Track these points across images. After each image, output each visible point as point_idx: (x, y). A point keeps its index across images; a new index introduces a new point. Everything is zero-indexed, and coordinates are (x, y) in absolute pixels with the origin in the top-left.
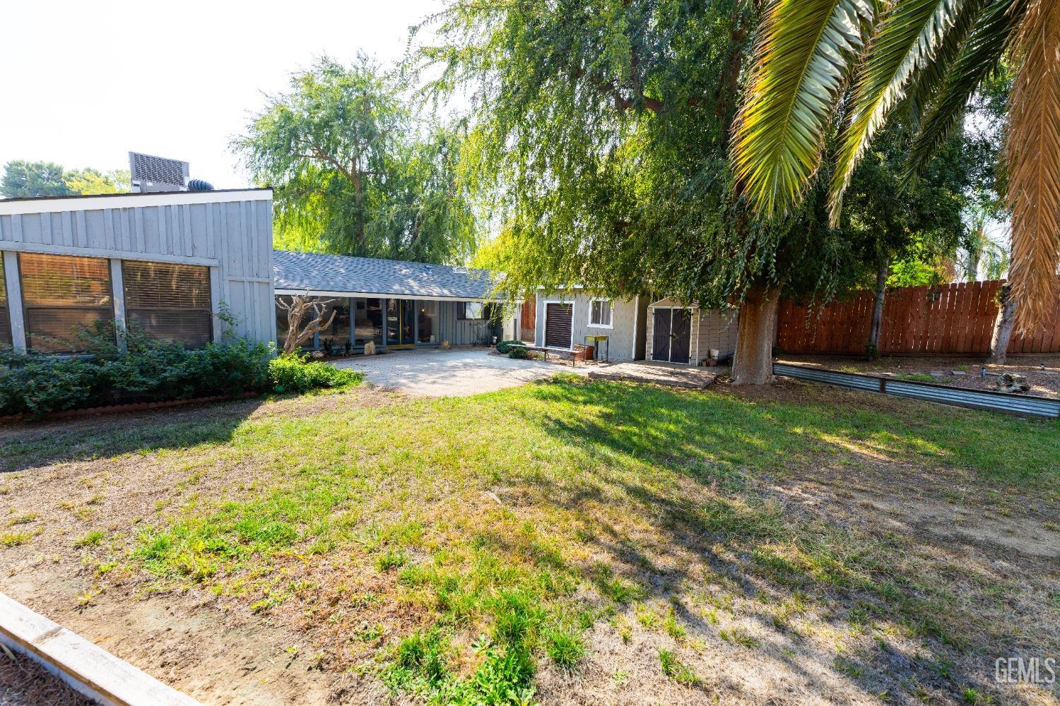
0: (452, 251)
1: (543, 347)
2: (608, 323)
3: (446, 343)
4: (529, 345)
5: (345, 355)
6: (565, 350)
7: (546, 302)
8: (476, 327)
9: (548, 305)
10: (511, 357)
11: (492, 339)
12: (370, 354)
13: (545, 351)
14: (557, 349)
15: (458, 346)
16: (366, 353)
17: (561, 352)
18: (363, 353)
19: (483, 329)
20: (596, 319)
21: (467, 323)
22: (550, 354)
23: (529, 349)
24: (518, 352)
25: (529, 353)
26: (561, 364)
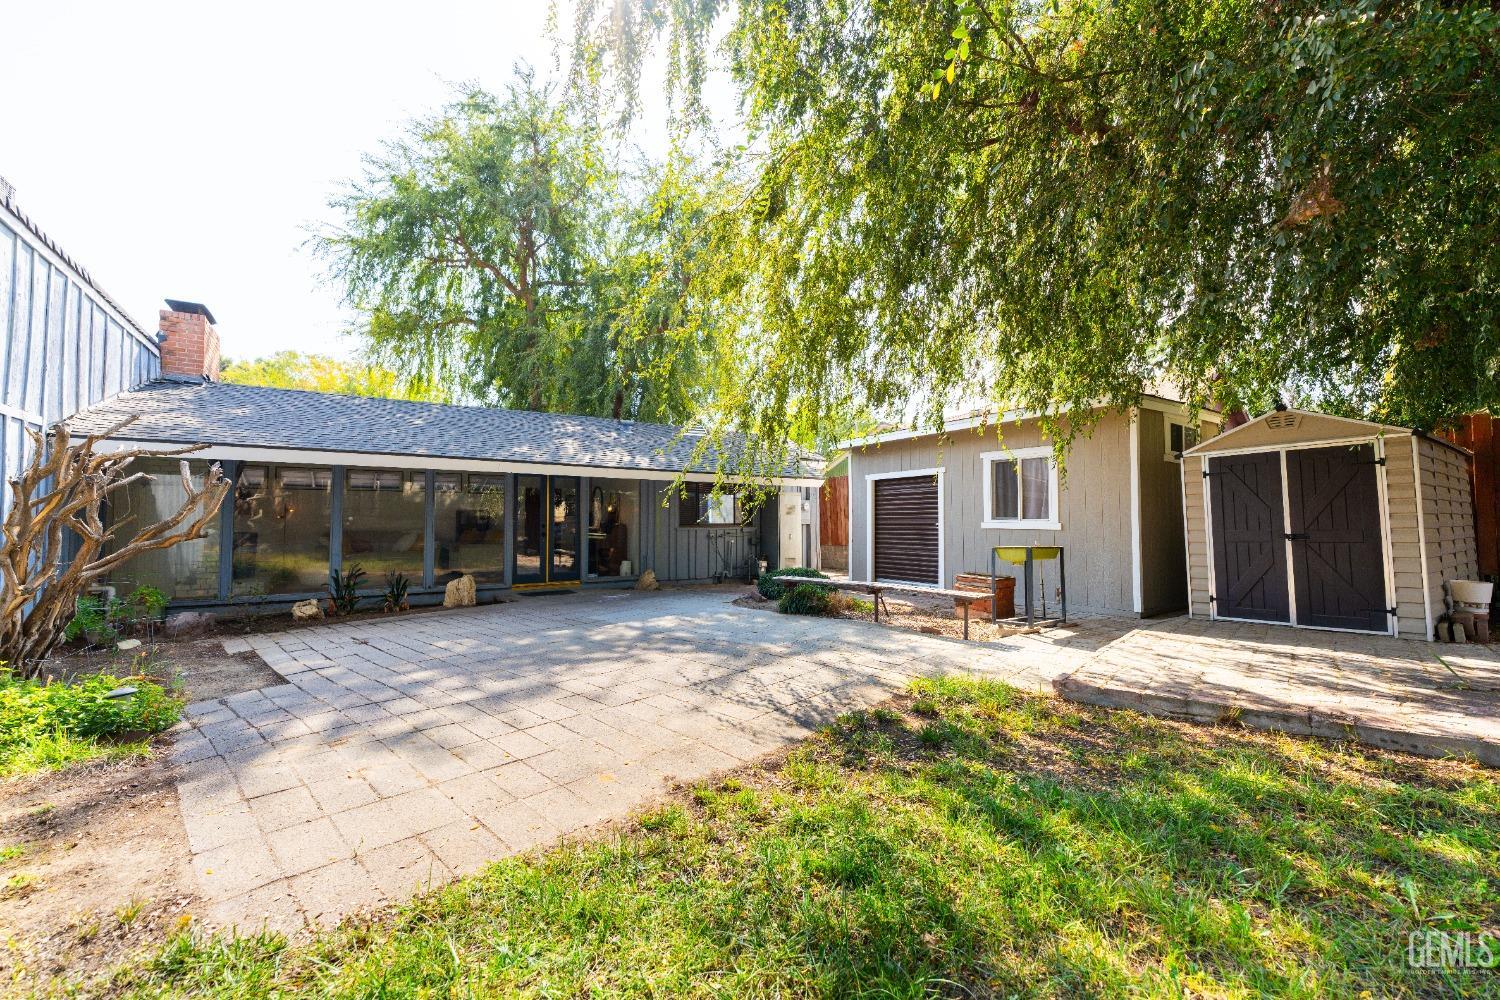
0: (693, 406)
1: (869, 583)
2: (1042, 512)
3: (649, 578)
4: (835, 578)
5: (391, 610)
6: (923, 588)
7: (871, 478)
8: (720, 541)
9: (878, 484)
10: (784, 610)
11: (757, 567)
12: (459, 606)
13: (875, 591)
14: (907, 586)
15: (678, 583)
16: (448, 601)
17: (915, 594)
18: (441, 604)
19: (739, 546)
20: (1004, 507)
21: (702, 532)
22: (887, 600)
23: (836, 587)
24: (803, 596)
25: (831, 597)
26: (925, 631)
